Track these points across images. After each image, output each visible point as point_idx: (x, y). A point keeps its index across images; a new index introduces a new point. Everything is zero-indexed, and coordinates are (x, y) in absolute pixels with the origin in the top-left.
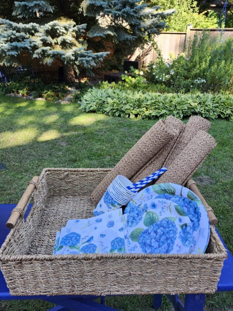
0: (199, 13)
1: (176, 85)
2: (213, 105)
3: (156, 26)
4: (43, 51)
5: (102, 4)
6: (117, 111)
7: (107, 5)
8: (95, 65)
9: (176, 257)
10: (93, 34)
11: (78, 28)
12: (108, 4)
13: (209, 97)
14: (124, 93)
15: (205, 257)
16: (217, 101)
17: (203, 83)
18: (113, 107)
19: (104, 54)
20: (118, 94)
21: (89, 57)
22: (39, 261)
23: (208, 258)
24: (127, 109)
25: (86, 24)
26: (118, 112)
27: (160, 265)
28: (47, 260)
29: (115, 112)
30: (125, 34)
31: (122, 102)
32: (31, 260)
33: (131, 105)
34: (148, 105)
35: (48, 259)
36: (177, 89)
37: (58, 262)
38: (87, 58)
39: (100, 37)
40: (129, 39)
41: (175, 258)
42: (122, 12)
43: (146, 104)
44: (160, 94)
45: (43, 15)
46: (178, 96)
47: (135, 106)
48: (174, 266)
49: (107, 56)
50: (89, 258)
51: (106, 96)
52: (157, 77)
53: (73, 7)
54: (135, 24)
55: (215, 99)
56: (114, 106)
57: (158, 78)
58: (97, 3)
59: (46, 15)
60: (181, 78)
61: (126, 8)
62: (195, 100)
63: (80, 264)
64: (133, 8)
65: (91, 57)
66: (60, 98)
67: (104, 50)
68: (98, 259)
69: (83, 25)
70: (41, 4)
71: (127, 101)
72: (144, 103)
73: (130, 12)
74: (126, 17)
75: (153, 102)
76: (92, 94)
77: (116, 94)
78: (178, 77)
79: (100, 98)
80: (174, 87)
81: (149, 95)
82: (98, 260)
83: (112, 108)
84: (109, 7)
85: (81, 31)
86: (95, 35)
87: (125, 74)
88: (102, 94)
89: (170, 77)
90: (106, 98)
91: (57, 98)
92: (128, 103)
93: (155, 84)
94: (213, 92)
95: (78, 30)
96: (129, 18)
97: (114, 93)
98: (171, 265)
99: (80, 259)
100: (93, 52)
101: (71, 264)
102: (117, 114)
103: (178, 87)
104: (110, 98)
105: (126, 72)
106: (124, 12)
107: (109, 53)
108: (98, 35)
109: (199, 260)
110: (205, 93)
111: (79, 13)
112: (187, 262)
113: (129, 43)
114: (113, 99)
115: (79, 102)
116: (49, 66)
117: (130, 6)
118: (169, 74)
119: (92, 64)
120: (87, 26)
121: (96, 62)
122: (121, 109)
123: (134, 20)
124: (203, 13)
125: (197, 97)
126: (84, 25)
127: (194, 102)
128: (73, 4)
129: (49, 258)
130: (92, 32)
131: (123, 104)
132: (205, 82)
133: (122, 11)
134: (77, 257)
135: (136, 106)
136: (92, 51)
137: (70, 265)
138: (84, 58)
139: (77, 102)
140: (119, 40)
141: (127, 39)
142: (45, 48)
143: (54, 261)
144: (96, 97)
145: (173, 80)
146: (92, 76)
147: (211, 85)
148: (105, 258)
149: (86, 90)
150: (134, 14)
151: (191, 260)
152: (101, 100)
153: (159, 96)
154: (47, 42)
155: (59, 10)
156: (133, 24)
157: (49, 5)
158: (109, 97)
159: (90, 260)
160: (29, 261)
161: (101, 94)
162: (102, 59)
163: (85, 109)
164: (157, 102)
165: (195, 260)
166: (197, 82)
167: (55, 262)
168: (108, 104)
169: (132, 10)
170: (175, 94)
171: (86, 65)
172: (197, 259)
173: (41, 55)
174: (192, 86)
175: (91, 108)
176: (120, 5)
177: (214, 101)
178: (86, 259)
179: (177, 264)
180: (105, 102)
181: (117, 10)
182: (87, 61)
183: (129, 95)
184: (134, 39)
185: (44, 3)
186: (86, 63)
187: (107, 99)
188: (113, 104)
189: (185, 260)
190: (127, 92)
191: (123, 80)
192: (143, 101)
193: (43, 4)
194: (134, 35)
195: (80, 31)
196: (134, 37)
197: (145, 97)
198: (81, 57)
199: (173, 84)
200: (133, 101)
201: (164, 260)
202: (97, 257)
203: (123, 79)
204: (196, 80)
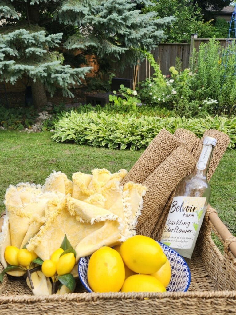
0: (205, 22)
1: (180, 108)
2: (228, 131)
3: (150, 36)
4: (5, 66)
5: (82, 9)
6: (103, 140)
7: (88, 12)
8: (74, 83)
9: (193, 296)
10: (72, 45)
11: (51, 37)
12: (90, 10)
13: (222, 121)
14: (112, 117)
15: (230, 295)
16: (232, 126)
17: (213, 105)
18: (98, 134)
19: (85, 69)
20: (104, 119)
21: (65, 73)
22: (16, 304)
23: (233, 296)
24: (117, 137)
25: (62, 34)
26: (105, 141)
27: (173, 308)
28: (28, 303)
29: (101, 141)
30: (113, 45)
31: (110, 129)
32: (6, 302)
33: (121, 131)
34: (144, 132)
35: (29, 301)
36: (181, 112)
37: (41, 305)
38: (63, 75)
39: (80, 49)
40: (118, 52)
41: (191, 298)
42: (108, 20)
43: (141, 130)
44: (159, 118)
45: (6, 23)
46: (182, 120)
47: (127, 133)
48: (191, 309)
49: (89, 72)
50: (82, 299)
51: (89, 121)
52: (155, 97)
53: (46, 14)
54: (124, 34)
55: (230, 124)
56: (100, 133)
57: (157, 99)
58: (75, 8)
59: (11, 23)
60: (185, 98)
61: (112, 14)
62: (205, 125)
63: (70, 307)
64: (122, 15)
65: (69, 73)
66: (26, 125)
67: (86, 65)
68: (93, 300)
69: (58, 34)
70: (4, 10)
71: (116, 127)
72: (139, 130)
73: (118, 20)
74: (113, 25)
75: (150, 128)
76: (69, 119)
77: (102, 119)
78: (182, 97)
79: (81, 124)
80: (177, 109)
81: (145, 120)
82: (92, 302)
83: (96, 136)
84: (91, 14)
85: (56, 41)
86: (74, 46)
87: (113, 94)
88: (83, 119)
89: (171, 97)
90: (89, 123)
91: (22, 125)
92: (117, 129)
93: (153, 106)
94: (227, 115)
95: (52, 40)
96: (117, 26)
97: (100, 118)
98: (187, 309)
99: (69, 300)
100: (71, 68)
101: (58, 309)
102: (103, 144)
103: (183, 110)
104: (94, 124)
105: (115, 92)
106: (110, 19)
107: (92, 68)
108: (78, 47)
109: (222, 299)
110: (217, 115)
111: (52, 21)
112: (207, 302)
113: (118, 57)
114: (97, 125)
115: (52, 130)
116: (13, 84)
117: (118, 13)
118: (171, 94)
119: (69, 82)
120: (63, 36)
121: (76, 79)
122: (108, 137)
123: (123, 28)
124: (210, 21)
125: (207, 121)
126: (60, 35)
127: (203, 128)
128: (45, 10)
129: (30, 299)
130: (70, 43)
131: (111, 131)
132: (217, 103)
133: (108, 18)
134: (67, 298)
135: (129, 133)
136: (69, 66)
137: (56, 310)
138: (59, 75)
139: (50, 130)
140: (104, 52)
141: (115, 52)
142: (7, 62)
143: (36, 304)
144: (76, 123)
145: (176, 101)
146: (70, 97)
147: (224, 106)
148: (102, 298)
149: (62, 115)
150: (122, 22)
151: (212, 300)
152: (82, 126)
153: (158, 120)
154: (11, 55)
155: (27, 17)
156: (122, 34)
157: (15, 11)
158: (93, 122)
159: (82, 302)
160: (4, 303)
161: (81, 119)
162: (83, 77)
163: (61, 139)
164: (156, 128)
165: (217, 300)
166: (206, 103)
167: (38, 306)
168: (91, 131)
169: (120, 17)
170: (179, 118)
171: (61, 83)
172: (220, 298)
173: (3, 72)
174: (200, 108)
175: (68, 137)
176: (105, 11)
177: (228, 126)
178: (78, 299)
179: (195, 307)
180: (87, 129)
181: (101, 17)
182: (63, 79)
183: (118, 119)
184: (124, 52)
185: (8, 8)
186: (61, 80)
187: (90, 126)
188: (97, 131)
189: (204, 300)
190: (116, 116)
191: (111, 102)
192: (137, 128)
193: (7, 10)
194: (124, 47)
195: (54, 42)
196: (124, 48)
197: (140, 122)
198: (55, 73)
199: (176, 107)
200: (124, 127)
201: (177, 301)
202: (91, 297)
203: (111, 100)
204: (204, 101)
